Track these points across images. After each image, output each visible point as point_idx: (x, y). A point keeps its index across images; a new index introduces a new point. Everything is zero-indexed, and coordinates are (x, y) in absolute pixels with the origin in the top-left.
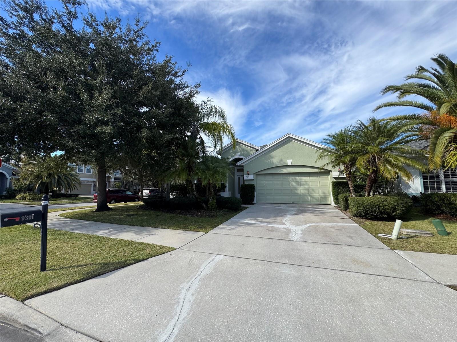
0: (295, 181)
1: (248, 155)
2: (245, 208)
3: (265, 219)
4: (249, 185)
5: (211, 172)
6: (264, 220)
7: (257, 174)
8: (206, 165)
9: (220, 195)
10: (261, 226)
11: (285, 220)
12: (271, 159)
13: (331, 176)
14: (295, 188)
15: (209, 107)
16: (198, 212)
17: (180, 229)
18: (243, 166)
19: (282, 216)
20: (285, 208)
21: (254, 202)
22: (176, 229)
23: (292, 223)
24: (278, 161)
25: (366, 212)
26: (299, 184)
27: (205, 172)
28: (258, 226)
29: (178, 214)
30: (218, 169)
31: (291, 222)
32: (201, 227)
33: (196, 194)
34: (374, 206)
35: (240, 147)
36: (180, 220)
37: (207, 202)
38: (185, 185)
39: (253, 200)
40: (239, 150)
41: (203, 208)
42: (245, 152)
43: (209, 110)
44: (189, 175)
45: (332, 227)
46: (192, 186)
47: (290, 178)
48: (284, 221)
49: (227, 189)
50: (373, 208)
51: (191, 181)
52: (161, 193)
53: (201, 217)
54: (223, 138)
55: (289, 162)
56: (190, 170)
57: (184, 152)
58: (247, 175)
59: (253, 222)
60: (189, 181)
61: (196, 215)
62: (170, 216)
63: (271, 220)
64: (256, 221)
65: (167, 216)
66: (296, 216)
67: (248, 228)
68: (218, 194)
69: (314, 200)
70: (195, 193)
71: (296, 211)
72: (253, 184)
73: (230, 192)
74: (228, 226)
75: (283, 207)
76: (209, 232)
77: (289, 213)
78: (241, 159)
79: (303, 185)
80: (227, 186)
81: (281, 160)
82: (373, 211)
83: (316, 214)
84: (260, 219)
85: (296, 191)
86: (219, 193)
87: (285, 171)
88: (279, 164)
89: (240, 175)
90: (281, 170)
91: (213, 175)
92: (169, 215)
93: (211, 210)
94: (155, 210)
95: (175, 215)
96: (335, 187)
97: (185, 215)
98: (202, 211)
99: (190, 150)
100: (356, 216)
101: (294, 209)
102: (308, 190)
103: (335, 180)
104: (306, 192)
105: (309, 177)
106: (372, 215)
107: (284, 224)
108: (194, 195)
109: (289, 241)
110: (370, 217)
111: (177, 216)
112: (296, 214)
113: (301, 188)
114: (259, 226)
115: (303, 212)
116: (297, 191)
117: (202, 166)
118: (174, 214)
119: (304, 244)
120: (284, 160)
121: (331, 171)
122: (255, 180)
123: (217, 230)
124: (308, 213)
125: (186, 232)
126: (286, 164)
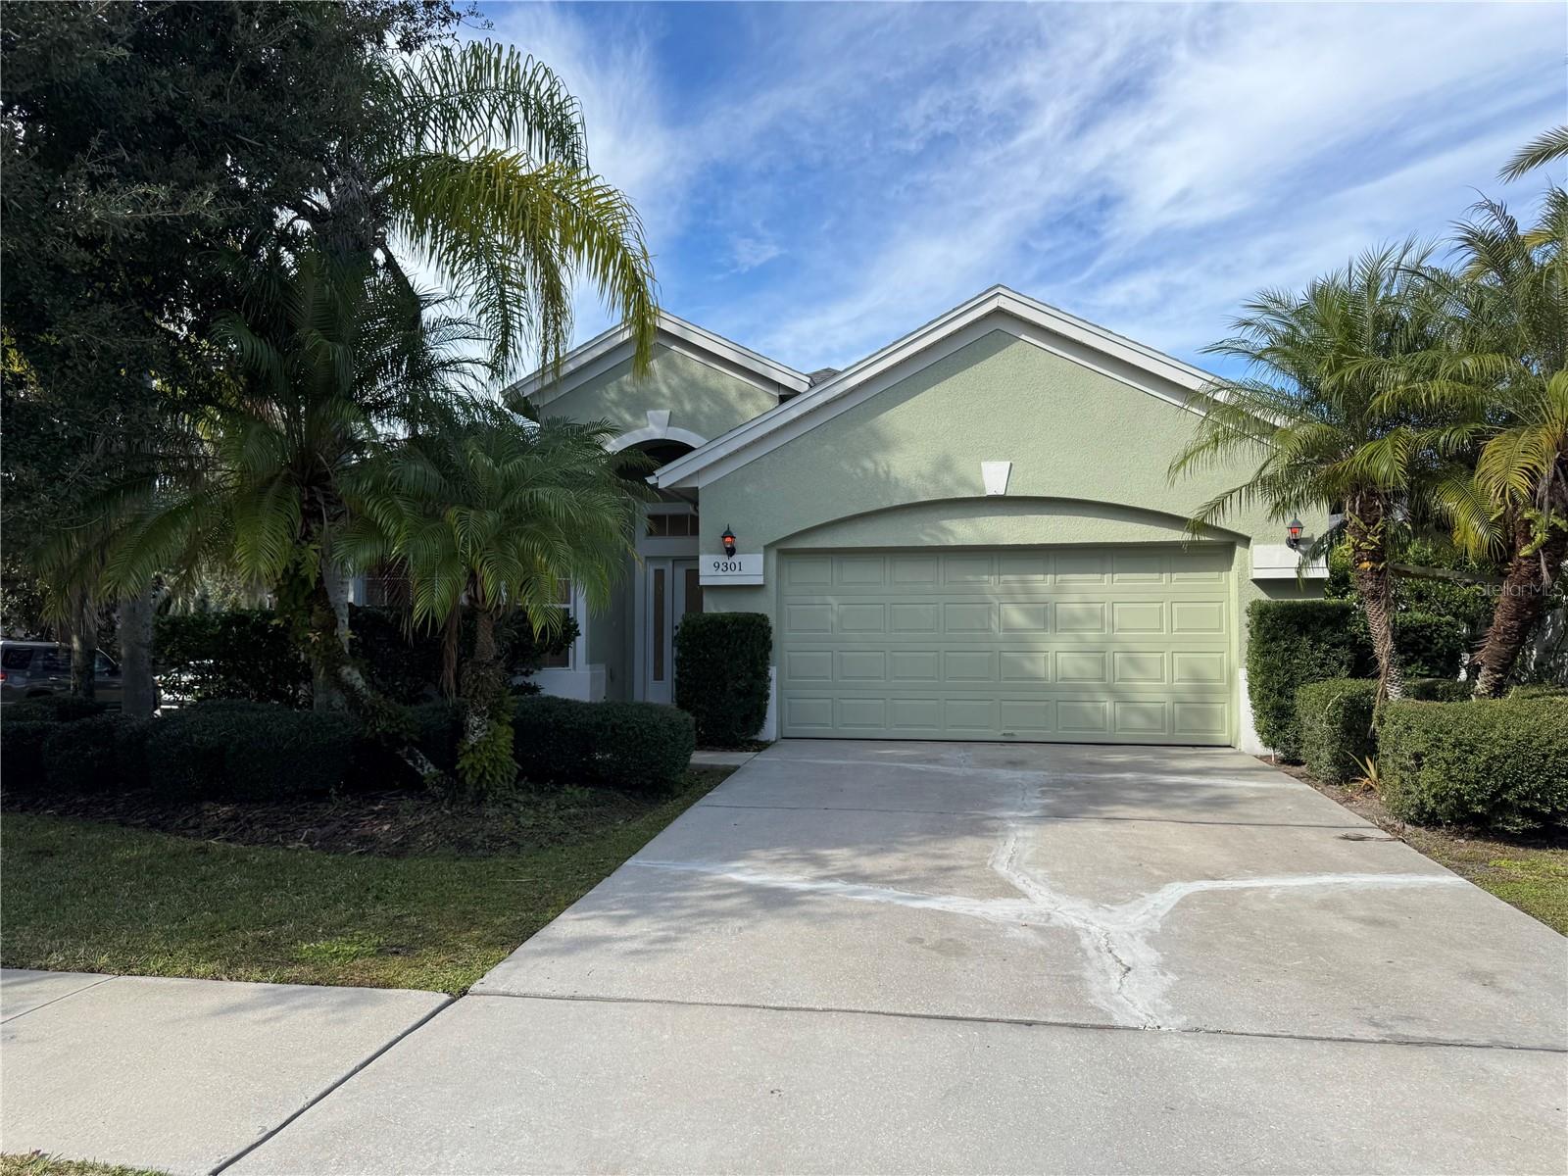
0: (1021, 598)
1: (725, 420)
2: (718, 776)
3: (870, 854)
4: (736, 618)
5: (491, 517)
6: (867, 864)
7: (786, 551)
8: (442, 464)
9: (535, 689)
10: (864, 916)
11: (1004, 858)
12: (879, 457)
13: (1244, 569)
14: (1020, 642)
15: (456, 54)
16: (378, 815)
17: (231, 967)
18: (692, 497)
19: (977, 828)
20: (970, 772)
21: (763, 736)
22: (189, 974)
23: (1064, 884)
24: (926, 468)
25: (1494, 795)
26: (1046, 616)
27: (436, 516)
28: (837, 915)
29: (215, 833)
30: (542, 493)
31: (1055, 876)
32: (405, 939)
33: (360, 683)
34: (1545, 757)
35: (671, 366)
36: (234, 881)
37: (446, 742)
38: (268, 615)
39: (758, 716)
40: (664, 390)
41: (414, 784)
42: (707, 405)
43: (459, 75)
44: (307, 535)
45: (1325, 905)
46: (329, 626)
47: (993, 582)
48: (1002, 870)
49: (581, 644)
50: (1539, 771)
51: (320, 581)
52: (87, 672)
53: (400, 851)
54: (565, 280)
55: (994, 479)
56: (312, 501)
57: (266, 354)
58: (723, 559)
59: (793, 879)
60: (305, 582)
61: (363, 840)
62: (148, 850)
63: (913, 862)
64: (811, 871)
65: (127, 854)
66: (1063, 828)
67: (773, 929)
68: (519, 680)
69: (1137, 721)
70: (353, 675)
71: (1048, 788)
72: (764, 618)
73: (602, 670)
74: (623, 920)
75: (958, 764)
76: (476, 987)
77: (1010, 807)
78: (678, 449)
79: (1072, 623)
80: (582, 628)
81: (945, 464)
82: (1538, 789)
83: (1179, 813)
84: (841, 857)
85: (1028, 666)
86: (527, 674)
87: (965, 531)
88: (930, 487)
89: (664, 559)
90: (944, 530)
91: (502, 538)
92: (136, 847)
93: (480, 799)
94: (23, 810)
95: (192, 844)
96: (1273, 639)
97: (269, 841)
98: (408, 804)
99: (310, 336)
100: (1427, 819)
101: (1030, 775)
102: (1099, 653)
103: (1264, 597)
104: (1089, 667)
105: (1107, 577)
106: (1527, 813)
107: (1009, 891)
108: (347, 688)
109: (1108, 1035)
110: (1518, 824)
111: (204, 851)
112: (1056, 814)
113: (1060, 646)
114: (850, 916)
115: (1095, 800)
116: (1032, 660)
117: (418, 471)
118: (180, 831)
119: (1224, 1057)
120: (963, 466)
121: (1246, 541)
122: (772, 587)
123: (544, 962)
124: (1130, 803)
125: (279, 999)
126: (972, 487)
